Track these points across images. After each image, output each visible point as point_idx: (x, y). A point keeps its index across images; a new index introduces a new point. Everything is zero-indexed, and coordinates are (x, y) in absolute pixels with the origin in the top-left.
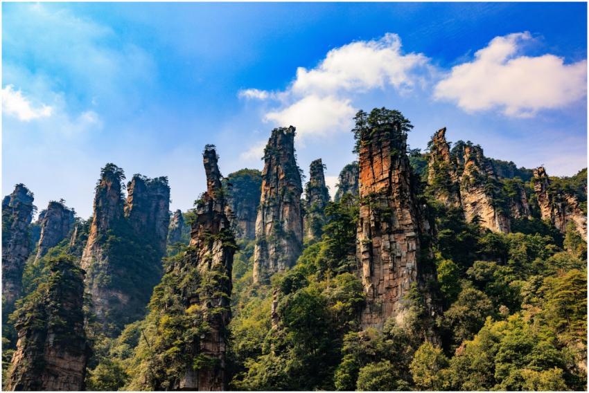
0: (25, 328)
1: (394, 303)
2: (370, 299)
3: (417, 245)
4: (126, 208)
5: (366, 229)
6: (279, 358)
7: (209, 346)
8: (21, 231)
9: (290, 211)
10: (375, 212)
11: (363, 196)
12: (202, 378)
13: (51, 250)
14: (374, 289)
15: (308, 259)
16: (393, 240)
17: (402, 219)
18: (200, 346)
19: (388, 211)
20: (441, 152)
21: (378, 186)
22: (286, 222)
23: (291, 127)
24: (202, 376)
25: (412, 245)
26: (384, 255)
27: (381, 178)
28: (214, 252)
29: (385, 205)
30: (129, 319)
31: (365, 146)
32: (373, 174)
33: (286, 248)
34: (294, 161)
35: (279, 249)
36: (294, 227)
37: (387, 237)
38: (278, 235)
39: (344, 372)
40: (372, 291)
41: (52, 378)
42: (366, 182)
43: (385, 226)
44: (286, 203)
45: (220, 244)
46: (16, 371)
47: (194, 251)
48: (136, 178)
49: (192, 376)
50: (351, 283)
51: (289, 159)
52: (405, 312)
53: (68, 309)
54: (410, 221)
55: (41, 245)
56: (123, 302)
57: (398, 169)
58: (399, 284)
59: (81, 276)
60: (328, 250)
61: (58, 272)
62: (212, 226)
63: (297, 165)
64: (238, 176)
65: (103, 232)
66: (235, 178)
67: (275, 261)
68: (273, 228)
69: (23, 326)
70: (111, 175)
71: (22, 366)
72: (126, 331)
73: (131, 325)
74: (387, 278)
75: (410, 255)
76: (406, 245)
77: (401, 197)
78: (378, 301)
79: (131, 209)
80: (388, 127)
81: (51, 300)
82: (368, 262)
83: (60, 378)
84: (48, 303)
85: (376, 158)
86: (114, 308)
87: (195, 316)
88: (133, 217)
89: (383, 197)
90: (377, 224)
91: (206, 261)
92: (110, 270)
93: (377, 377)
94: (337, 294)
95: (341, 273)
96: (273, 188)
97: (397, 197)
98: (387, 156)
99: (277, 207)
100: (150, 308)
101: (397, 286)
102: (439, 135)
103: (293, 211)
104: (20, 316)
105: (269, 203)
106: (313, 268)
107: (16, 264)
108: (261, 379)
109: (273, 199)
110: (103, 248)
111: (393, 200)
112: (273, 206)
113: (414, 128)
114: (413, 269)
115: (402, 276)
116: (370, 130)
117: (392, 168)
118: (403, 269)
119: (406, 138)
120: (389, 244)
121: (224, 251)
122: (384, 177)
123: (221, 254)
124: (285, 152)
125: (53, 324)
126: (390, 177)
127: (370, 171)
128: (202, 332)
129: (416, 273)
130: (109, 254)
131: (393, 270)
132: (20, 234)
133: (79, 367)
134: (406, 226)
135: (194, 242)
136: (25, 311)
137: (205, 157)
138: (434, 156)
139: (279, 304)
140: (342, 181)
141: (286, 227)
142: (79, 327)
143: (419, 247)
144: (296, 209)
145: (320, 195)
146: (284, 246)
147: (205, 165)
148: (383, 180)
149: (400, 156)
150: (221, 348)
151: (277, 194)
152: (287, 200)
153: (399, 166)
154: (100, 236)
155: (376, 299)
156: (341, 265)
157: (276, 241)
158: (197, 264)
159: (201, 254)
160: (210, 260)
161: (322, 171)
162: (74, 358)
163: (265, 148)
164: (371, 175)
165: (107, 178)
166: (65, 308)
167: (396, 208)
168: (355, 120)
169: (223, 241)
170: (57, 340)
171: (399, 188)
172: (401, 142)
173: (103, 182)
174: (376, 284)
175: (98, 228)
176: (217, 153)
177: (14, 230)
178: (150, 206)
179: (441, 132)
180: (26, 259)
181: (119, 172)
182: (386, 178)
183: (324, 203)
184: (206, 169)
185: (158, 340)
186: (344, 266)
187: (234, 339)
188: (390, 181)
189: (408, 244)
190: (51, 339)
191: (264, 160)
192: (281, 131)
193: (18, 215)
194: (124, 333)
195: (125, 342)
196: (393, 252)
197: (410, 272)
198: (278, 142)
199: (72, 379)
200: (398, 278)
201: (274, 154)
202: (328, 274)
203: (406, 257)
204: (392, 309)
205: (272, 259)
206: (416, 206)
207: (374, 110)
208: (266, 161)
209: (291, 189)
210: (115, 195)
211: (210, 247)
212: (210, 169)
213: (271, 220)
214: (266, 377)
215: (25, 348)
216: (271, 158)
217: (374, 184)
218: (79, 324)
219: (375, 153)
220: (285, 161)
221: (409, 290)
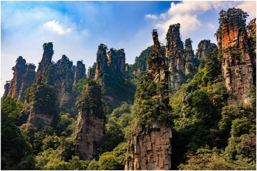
0: (81, 108)
1: (242, 95)
2: (231, 93)
3: (252, 69)
4: (108, 62)
5: (227, 63)
6: (188, 119)
7: (163, 112)
8: (70, 72)
9: (179, 61)
10: (232, 55)
11: (225, 49)
12: (161, 124)
13: (80, 81)
14: (232, 89)
15: (197, 78)
16: (241, 67)
17: (245, 58)
18: (159, 112)
19: (238, 55)
20: (253, 30)
21: (232, 44)
22: (178, 66)
23: (178, 23)
24: (161, 123)
25: (250, 69)
26: (237, 74)
27: (234, 40)
28: (161, 74)
29: (236, 52)
30: (114, 107)
31: (225, 26)
32: (230, 38)
33: (178, 77)
34: (180, 39)
35: (175, 77)
36: (181, 68)
37: (238, 66)
38: (175, 72)
39: (223, 123)
40: (232, 90)
41: (93, 127)
42: (226, 42)
43: (237, 61)
44: (177, 58)
45: (163, 71)
46: (80, 124)
47: (151, 75)
48: (112, 50)
49: (157, 123)
50: (222, 86)
51: (178, 38)
52: (248, 98)
53: (96, 101)
54: (249, 59)
55: (75, 79)
56: (111, 100)
57: (242, 35)
58: (245, 86)
59: (100, 88)
60: (209, 73)
61: (92, 86)
62: (158, 63)
63: (181, 40)
64: (152, 48)
65: (101, 72)
66: (151, 49)
67: (174, 82)
68: (172, 69)
69: (81, 107)
70: (102, 48)
71: (82, 122)
72: (114, 111)
73: (116, 109)
74: (238, 84)
75: (249, 74)
76: (247, 69)
77: (244, 48)
78: (235, 94)
79: (110, 63)
80: (237, 16)
81: (90, 97)
82: (229, 77)
83: (96, 127)
84: (89, 98)
85: (231, 31)
86: (108, 102)
87: (156, 100)
88: (111, 66)
89: (235, 48)
90: (233, 61)
91: (157, 78)
92: (105, 87)
93: (242, 124)
94: (215, 92)
95: (216, 83)
96: (171, 51)
97: (242, 48)
98: (236, 30)
99: (173, 59)
100: (135, 98)
101: (244, 88)
102: (252, 22)
103: (181, 61)
104: (79, 103)
105: (169, 58)
106: (200, 82)
107: (69, 85)
108: (182, 127)
109: (172, 56)
110: (101, 79)
111: (240, 50)
112: (172, 59)
113: (249, 16)
114: (251, 80)
115: (246, 83)
116: (228, 19)
117: (239, 35)
118: (246, 80)
119: (246, 21)
120: (239, 69)
121: (165, 74)
122: (235, 40)
123: (164, 75)
124: (176, 35)
125: (92, 106)
126: (238, 39)
127: (228, 37)
128: (160, 106)
129: (252, 81)
130: (104, 81)
131: (241, 81)
132: (69, 73)
133: (102, 123)
134: (247, 61)
135: (150, 71)
136: (81, 101)
137: (153, 35)
138: (250, 32)
139: (186, 97)
140: (199, 48)
141: (178, 68)
142: (101, 108)
143: (253, 70)
144: (182, 60)
145: (190, 54)
146: (177, 76)
147: (154, 38)
148: (235, 41)
149: (243, 30)
150: (168, 112)
151: (173, 54)
152: (178, 56)
153: (243, 34)
154: (100, 74)
155: (233, 93)
156: (215, 79)
157: (174, 74)
158: (153, 80)
159: (154, 75)
160: (159, 77)
161: (191, 43)
162: (100, 120)
163: (166, 34)
164: (228, 39)
165: (101, 50)
166: (95, 100)
167: (241, 53)
168: (220, 15)
169: (165, 70)
170: (94, 112)
171: (243, 44)
172: (243, 23)
173: (99, 52)
174: (233, 87)
175: (99, 70)
176: (157, 33)
177: (67, 72)
178: (118, 62)
179: (254, 20)
180: (73, 83)
181: (105, 47)
182: (236, 40)
183: (192, 58)
184: (154, 40)
185: (141, 110)
186: (216, 80)
187: (173, 109)
188: (238, 41)
189: (248, 69)
190: (92, 112)
191: (166, 39)
192: (174, 26)
193: (68, 66)
194: (113, 112)
195: (114, 115)
196: (241, 72)
197: (250, 81)
198: (172, 31)
199: (100, 128)
200: (244, 84)
201: (171, 36)
202: (209, 83)
203: (248, 75)
204: (241, 97)
205: (172, 82)
206: (251, 52)
207: (229, 9)
208: (167, 40)
209: (179, 51)
210: (104, 57)
211: (159, 72)
212: (156, 40)
213: (171, 65)
214: (184, 126)
215: (82, 115)
216: (170, 38)
217: (230, 43)
218: (101, 107)
219: (230, 29)
220: (176, 39)
221: (250, 89)
